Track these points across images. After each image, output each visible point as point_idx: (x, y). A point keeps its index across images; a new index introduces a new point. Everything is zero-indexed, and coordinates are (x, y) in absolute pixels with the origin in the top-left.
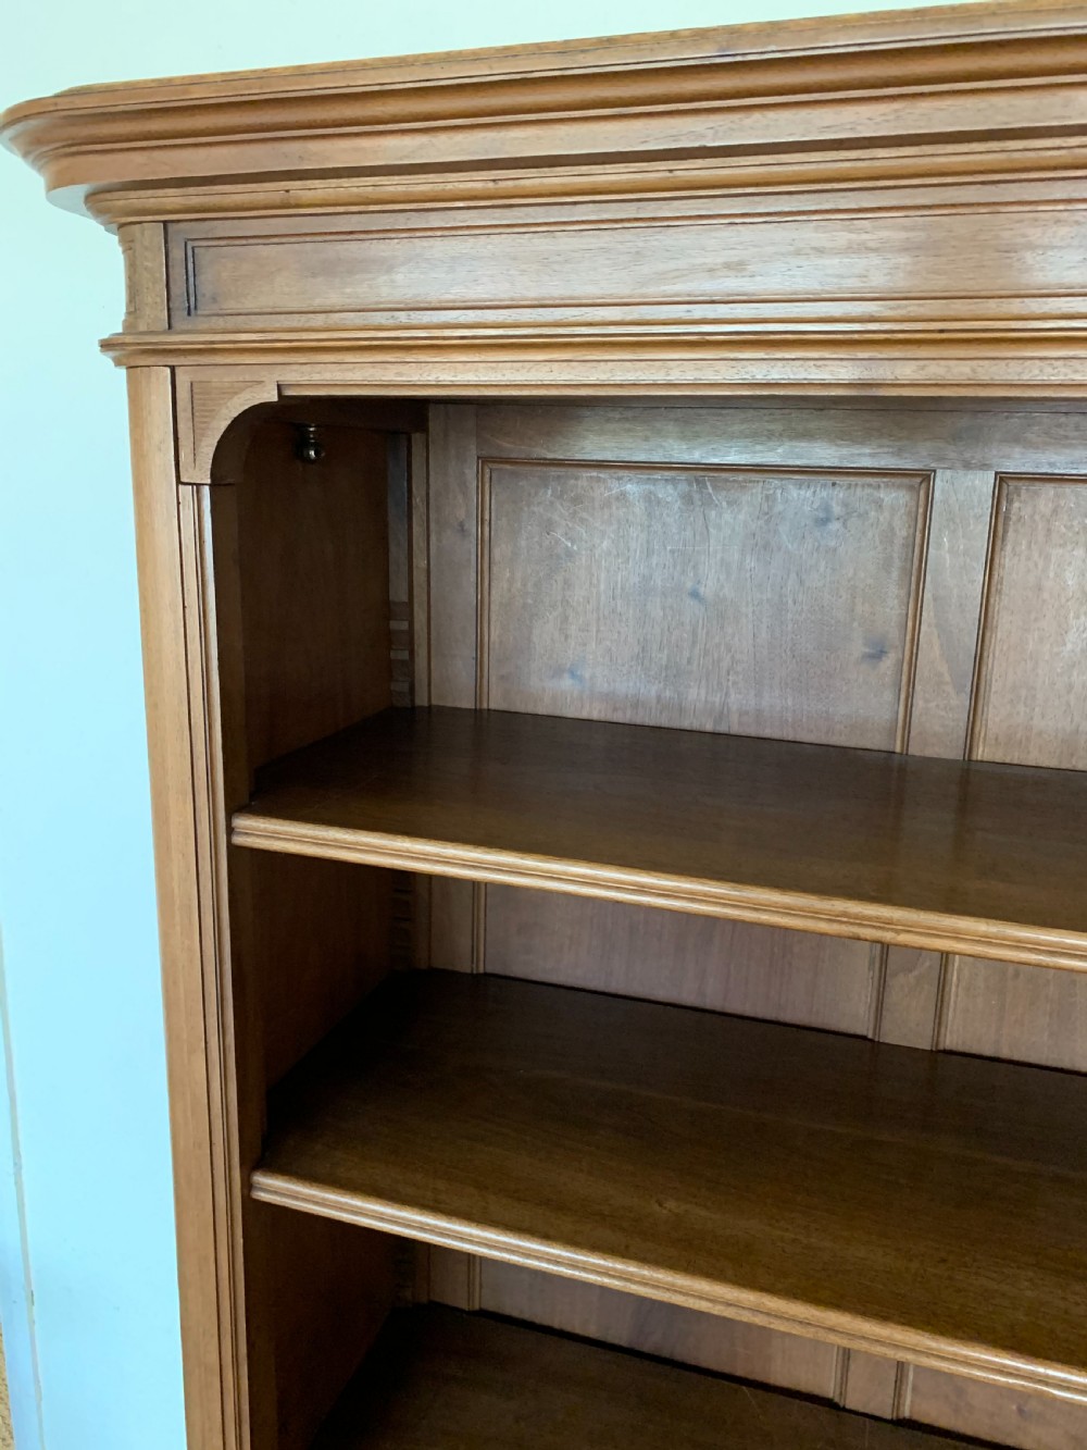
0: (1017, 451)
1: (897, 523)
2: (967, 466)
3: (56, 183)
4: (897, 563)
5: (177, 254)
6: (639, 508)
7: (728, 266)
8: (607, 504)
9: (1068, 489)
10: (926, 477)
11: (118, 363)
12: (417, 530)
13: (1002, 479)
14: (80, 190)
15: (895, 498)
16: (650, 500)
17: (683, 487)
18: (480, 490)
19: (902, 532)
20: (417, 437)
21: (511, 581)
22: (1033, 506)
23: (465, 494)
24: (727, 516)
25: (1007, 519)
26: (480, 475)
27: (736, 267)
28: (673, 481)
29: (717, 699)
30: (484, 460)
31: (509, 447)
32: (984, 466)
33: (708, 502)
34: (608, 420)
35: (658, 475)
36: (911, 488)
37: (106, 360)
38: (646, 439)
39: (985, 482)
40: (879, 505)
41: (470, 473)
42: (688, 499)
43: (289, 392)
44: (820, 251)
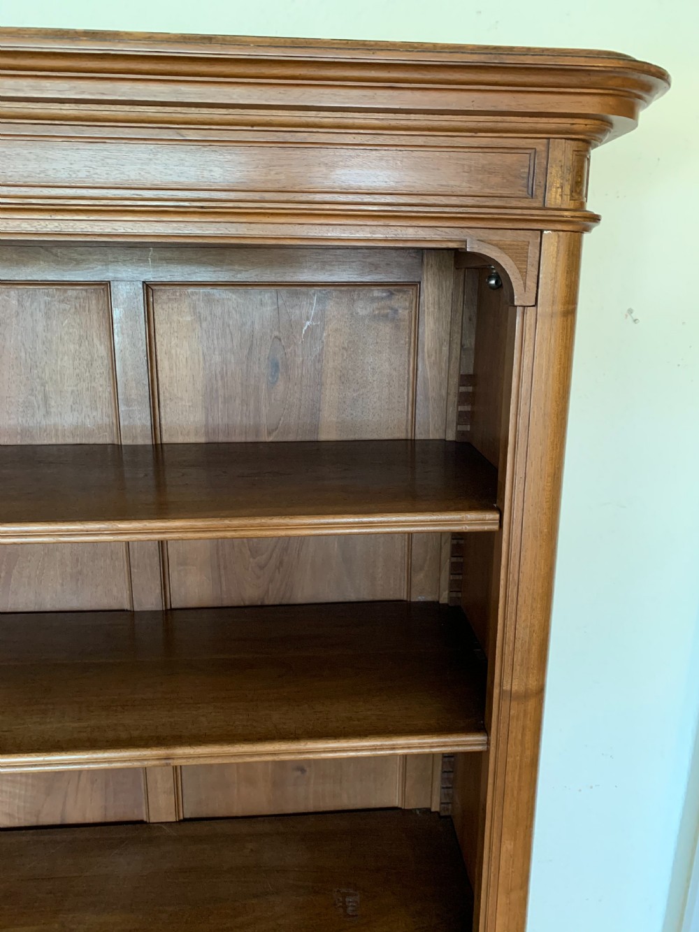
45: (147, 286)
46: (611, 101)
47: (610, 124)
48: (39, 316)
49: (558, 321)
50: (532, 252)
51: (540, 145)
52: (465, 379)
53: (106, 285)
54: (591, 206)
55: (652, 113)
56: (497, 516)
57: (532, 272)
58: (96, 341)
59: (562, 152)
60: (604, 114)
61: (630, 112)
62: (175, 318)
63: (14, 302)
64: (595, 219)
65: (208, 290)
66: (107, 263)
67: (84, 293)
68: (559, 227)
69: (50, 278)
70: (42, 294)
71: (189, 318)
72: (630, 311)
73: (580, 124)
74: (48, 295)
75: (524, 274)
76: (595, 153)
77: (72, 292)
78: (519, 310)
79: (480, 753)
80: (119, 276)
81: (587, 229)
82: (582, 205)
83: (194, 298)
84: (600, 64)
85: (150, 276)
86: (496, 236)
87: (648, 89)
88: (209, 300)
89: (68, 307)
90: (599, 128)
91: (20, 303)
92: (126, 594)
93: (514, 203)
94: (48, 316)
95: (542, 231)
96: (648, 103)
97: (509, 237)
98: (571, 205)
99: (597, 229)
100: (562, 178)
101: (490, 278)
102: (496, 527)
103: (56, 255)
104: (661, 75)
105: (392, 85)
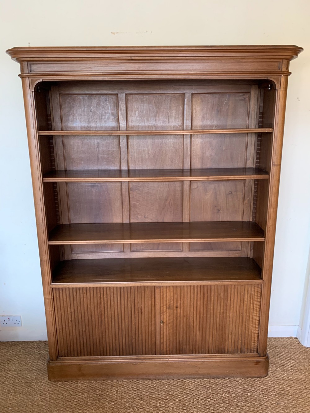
0: (127, 91)
1: (115, 100)
2: (122, 93)
3: (12, 58)
4: (115, 105)
5: (29, 65)
6: (82, 100)
7: (89, 68)
8: (78, 99)
9: (134, 95)
10: (117, 94)
11: (20, 77)
12: (51, 104)
13: (126, 94)
14: (15, 58)
15: (114, 97)
16: (83, 99)
17: (88, 97)
18: (60, 98)
19: (115, 102)
20: (50, 91)
21: (65, 111)
22: (130, 98)
23: (57, 99)
24: (94, 100)
25: (127, 99)
26: (59, 96)
27: (90, 68)
28: (86, 96)
29: (95, 125)
30: (60, 94)
31: (63, 92)
32: (124, 93)
33: (91, 99)
34: (77, 88)
35: (84, 95)
36: (116, 96)
37: (19, 78)
38: (82, 90)
39: (124, 95)
40: (112, 98)
41: (58, 96)
42: (88, 98)
43: (43, 80)
44: (97, 66)
45: (192, 94)
46: (293, 53)
47: (293, 57)
48: (169, 101)
49: (284, 91)
50: (279, 79)
51: (281, 61)
52: (260, 113)
53: (184, 94)
54: (290, 71)
55: (300, 55)
56: (272, 129)
57: (279, 83)
58: (180, 106)
59: (285, 62)
60: (292, 55)
61: (297, 55)
62: (197, 101)
63: (164, 98)
64: (291, 73)
65: (205, 94)
66: (184, 89)
67: (179, 96)
68: (284, 75)
69: (173, 92)
70: (170, 96)
71: (200, 101)
72: (298, 98)
73: (288, 57)
74: (171, 96)
75: (278, 83)
76: (290, 62)
77: (176, 96)
78: (277, 90)
79: (268, 179)
80: (186, 92)
81: (289, 75)
82: (288, 71)
83: (202, 96)
84: (291, 48)
85: (193, 92)
86: (273, 77)
87: (300, 51)
88: (205, 97)
89: (175, 99)
90: (291, 58)
91: (165, 98)
92: (181, 166)
93: (277, 71)
94: (171, 101)
95: (281, 76)
96: (300, 53)
97: (275, 77)
98: (287, 71)
99: (291, 75)
100: (285, 66)
101: (269, 88)
102: (272, 131)
103: (174, 88)
104: (302, 49)
105: (258, 52)
